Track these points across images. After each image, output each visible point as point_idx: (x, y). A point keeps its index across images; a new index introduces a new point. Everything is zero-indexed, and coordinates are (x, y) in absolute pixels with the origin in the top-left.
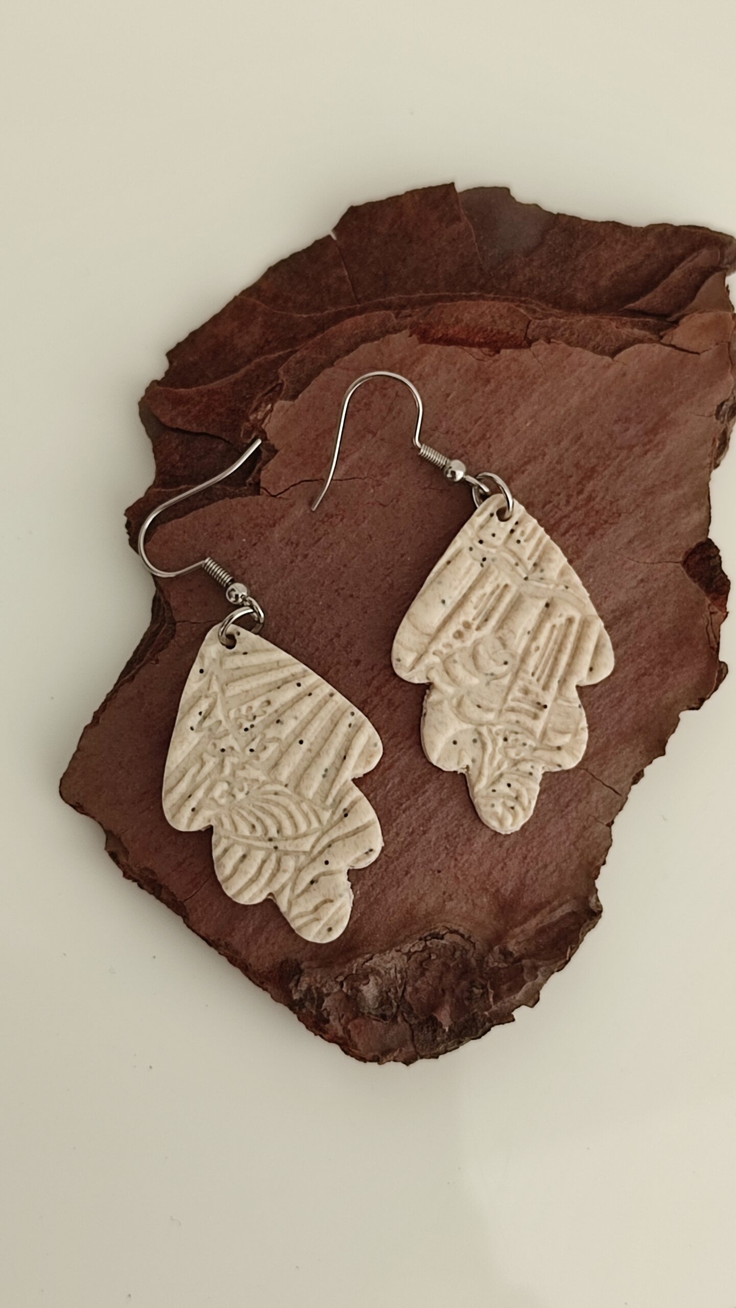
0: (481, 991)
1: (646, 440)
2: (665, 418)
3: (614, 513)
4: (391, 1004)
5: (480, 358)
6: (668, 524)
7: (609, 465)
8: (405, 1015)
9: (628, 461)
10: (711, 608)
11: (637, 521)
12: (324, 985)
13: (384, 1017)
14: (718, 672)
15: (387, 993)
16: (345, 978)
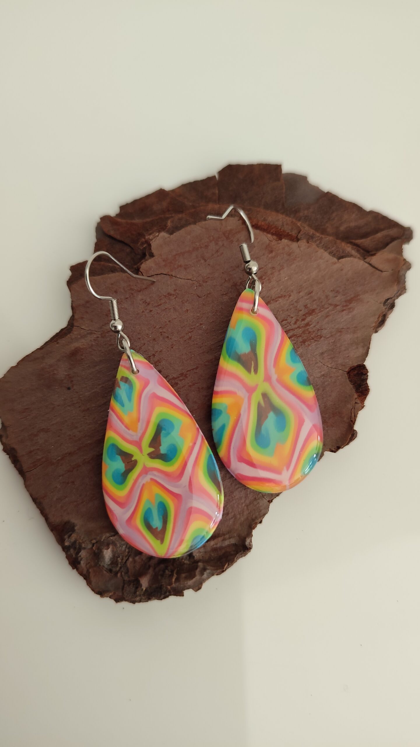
0: (170, 573)
1: (345, 304)
2: (357, 296)
3: (318, 336)
4: (117, 565)
5: (271, 240)
6: (345, 350)
7: (322, 311)
8: (123, 573)
9: (333, 312)
10: (356, 400)
11: (329, 344)
12: (83, 542)
13: (110, 571)
14: (352, 435)
15: (117, 558)
16: (97, 542)
